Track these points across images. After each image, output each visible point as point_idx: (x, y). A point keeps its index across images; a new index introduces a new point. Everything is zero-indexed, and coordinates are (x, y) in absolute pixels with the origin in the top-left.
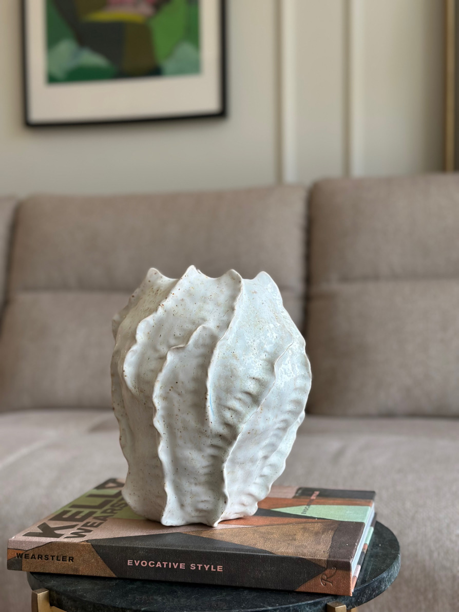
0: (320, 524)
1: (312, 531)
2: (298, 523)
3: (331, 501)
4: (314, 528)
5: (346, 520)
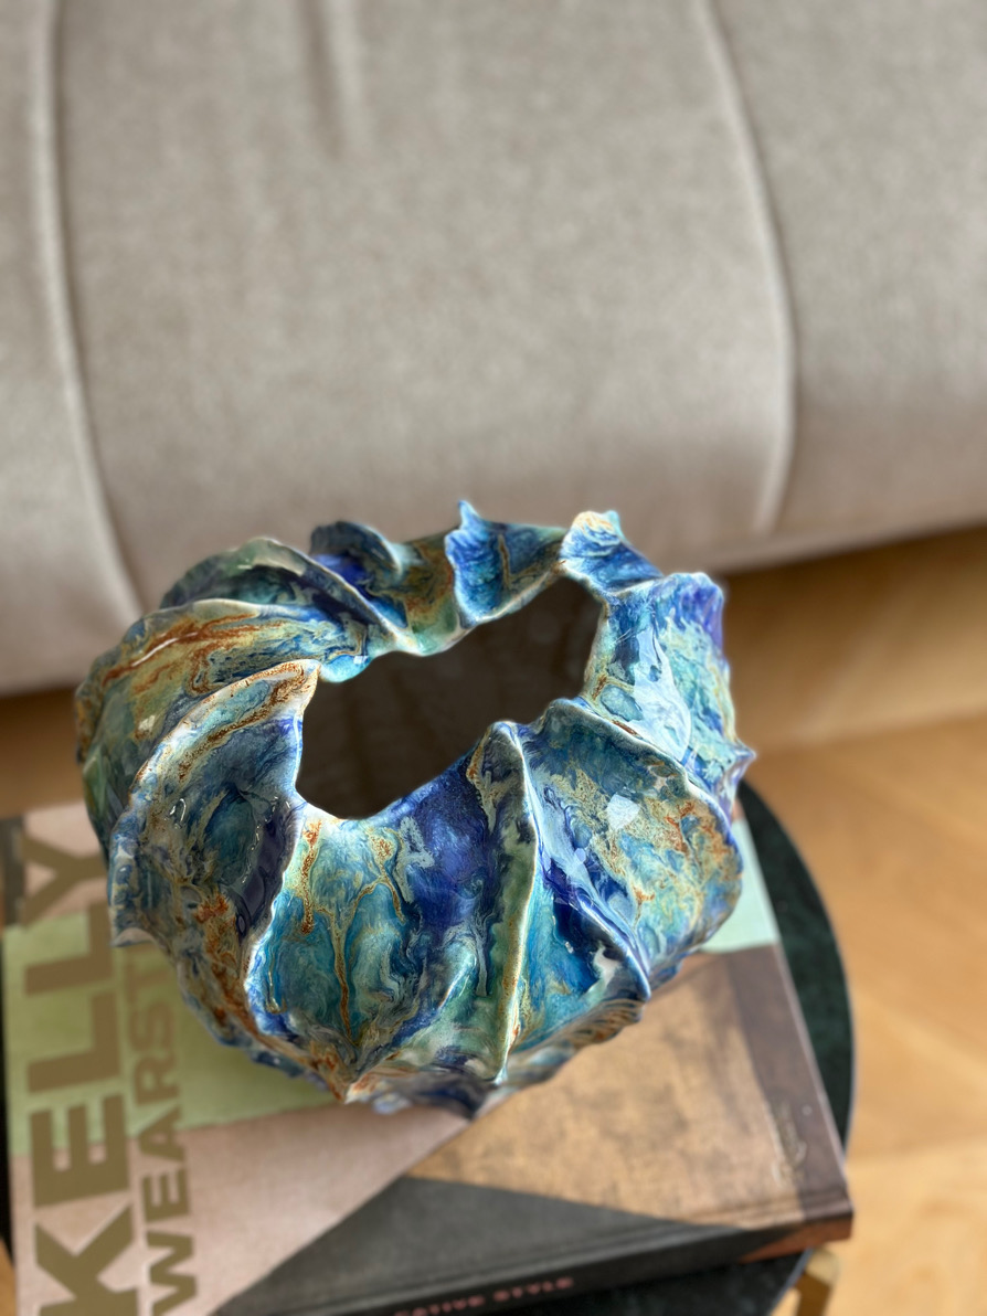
1: (693, 1043)
4: (687, 1023)
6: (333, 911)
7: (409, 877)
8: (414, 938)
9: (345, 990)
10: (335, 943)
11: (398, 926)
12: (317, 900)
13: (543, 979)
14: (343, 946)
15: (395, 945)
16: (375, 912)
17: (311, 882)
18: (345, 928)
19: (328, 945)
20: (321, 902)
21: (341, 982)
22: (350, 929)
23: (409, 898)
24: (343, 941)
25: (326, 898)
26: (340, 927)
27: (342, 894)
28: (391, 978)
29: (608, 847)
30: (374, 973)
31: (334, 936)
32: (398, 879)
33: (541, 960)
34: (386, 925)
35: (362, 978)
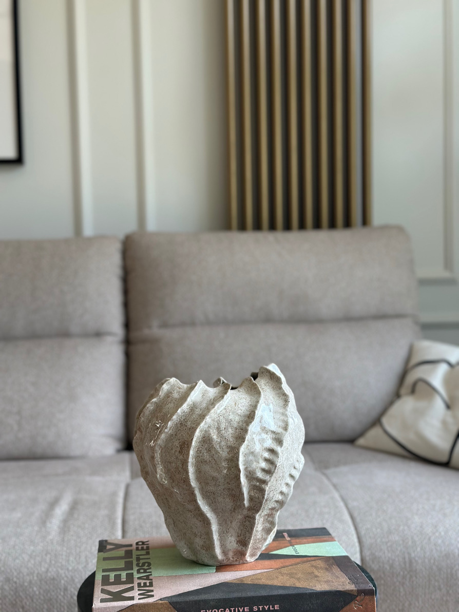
0: (320, 561)
1: (321, 567)
2: (304, 562)
3: (305, 540)
4: (319, 565)
5: (334, 555)
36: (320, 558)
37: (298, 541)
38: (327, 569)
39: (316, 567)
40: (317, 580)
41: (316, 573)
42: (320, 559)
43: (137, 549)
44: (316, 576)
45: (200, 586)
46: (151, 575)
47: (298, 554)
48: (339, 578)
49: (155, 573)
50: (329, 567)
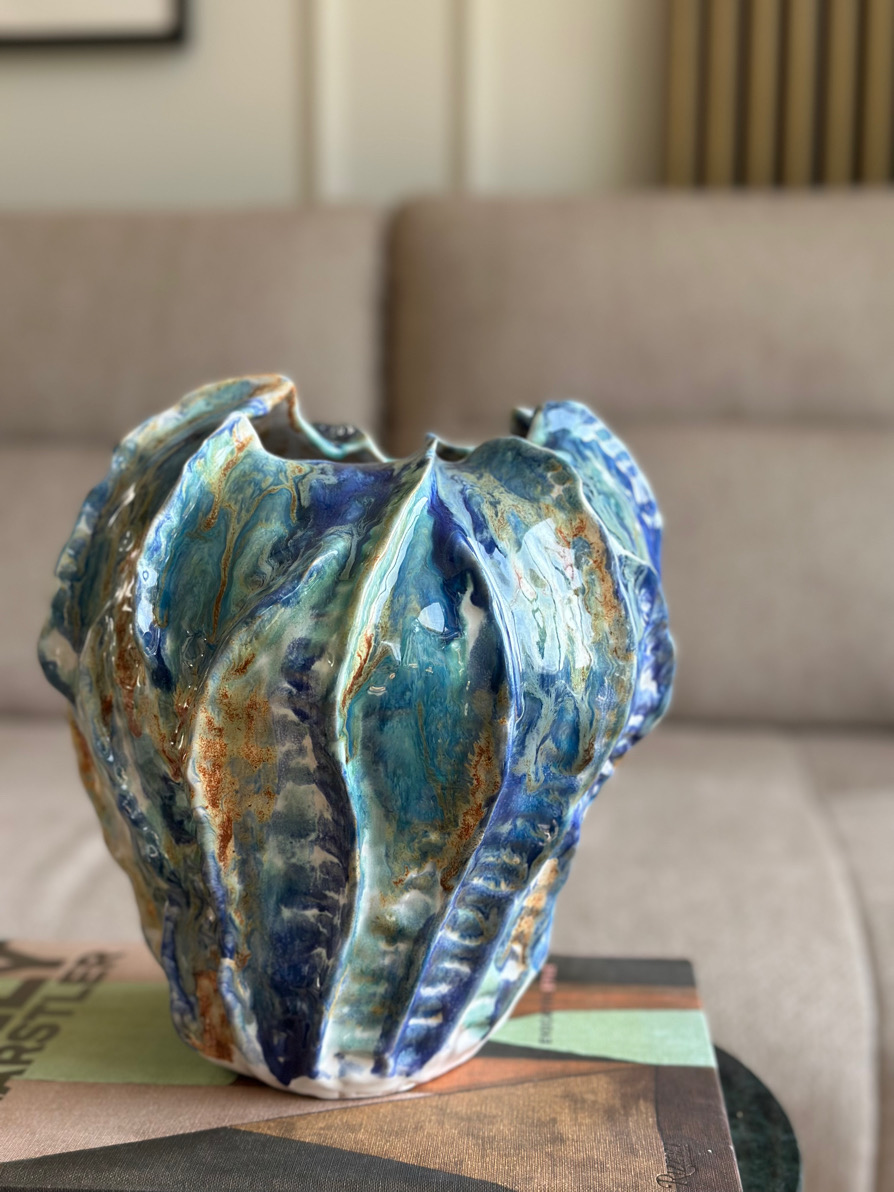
0: (603, 1081)
1: (595, 1102)
2: (544, 1078)
4: (594, 1092)
5: (665, 1062)
6: (237, 508)
7: (311, 487)
8: (300, 533)
9: (224, 585)
10: (229, 537)
11: (288, 526)
12: (227, 497)
13: (407, 597)
14: (235, 538)
15: (280, 539)
16: (273, 510)
17: (227, 481)
18: (242, 523)
19: (222, 540)
20: (230, 498)
21: (223, 575)
22: (246, 524)
23: (305, 503)
24: (236, 536)
25: (234, 496)
26: (238, 523)
27: (249, 491)
28: (267, 562)
29: (497, 515)
30: (254, 559)
31: (231, 530)
32: (301, 488)
33: (410, 577)
34: (278, 524)
35: (243, 566)
36: (612, 1066)
37: (575, 995)
38: (610, 1114)
39: (575, 1102)
40: (550, 1155)
41: (566, 1127)
42: (606, 1072)
43: (67, 979)
44: (558, 1139)
45: (137, 1133)
46: (20, 1073)
47: (545, 1046)
48: (637, 1156)
49: (40, 1068)
50: (624, 1107)
